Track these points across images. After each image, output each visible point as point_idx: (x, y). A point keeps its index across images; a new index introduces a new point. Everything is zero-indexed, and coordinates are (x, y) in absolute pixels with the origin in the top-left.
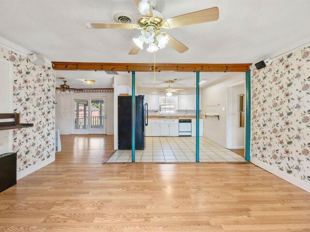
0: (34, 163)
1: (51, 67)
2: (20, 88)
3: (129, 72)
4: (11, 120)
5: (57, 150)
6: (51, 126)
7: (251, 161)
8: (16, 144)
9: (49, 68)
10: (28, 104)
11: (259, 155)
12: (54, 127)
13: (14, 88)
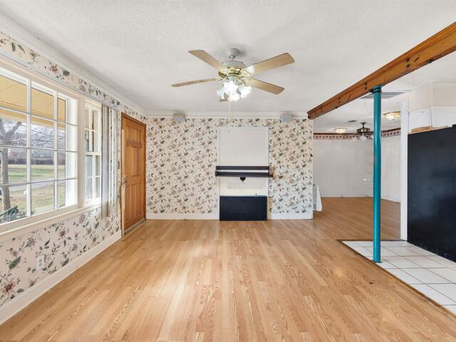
0: (288, 212)
1: (307, 118)
2: (274, 146)
4: (267, 171)
5: (315, 208)
6: (307, 181)
8: (271, 190)
9: (304, 120)
10: (281, 158)
12: (312, 181)
13: (269, 146)
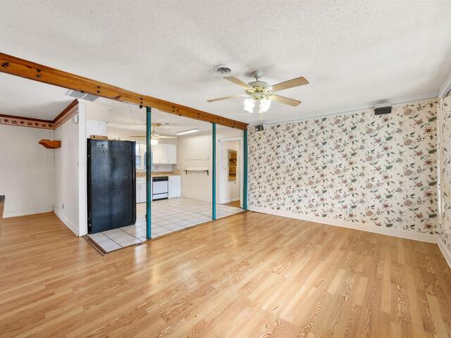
3: (141, 107)
7: (248, 209)
11: (255, 202)
